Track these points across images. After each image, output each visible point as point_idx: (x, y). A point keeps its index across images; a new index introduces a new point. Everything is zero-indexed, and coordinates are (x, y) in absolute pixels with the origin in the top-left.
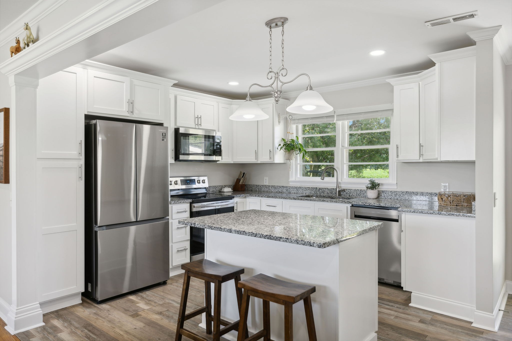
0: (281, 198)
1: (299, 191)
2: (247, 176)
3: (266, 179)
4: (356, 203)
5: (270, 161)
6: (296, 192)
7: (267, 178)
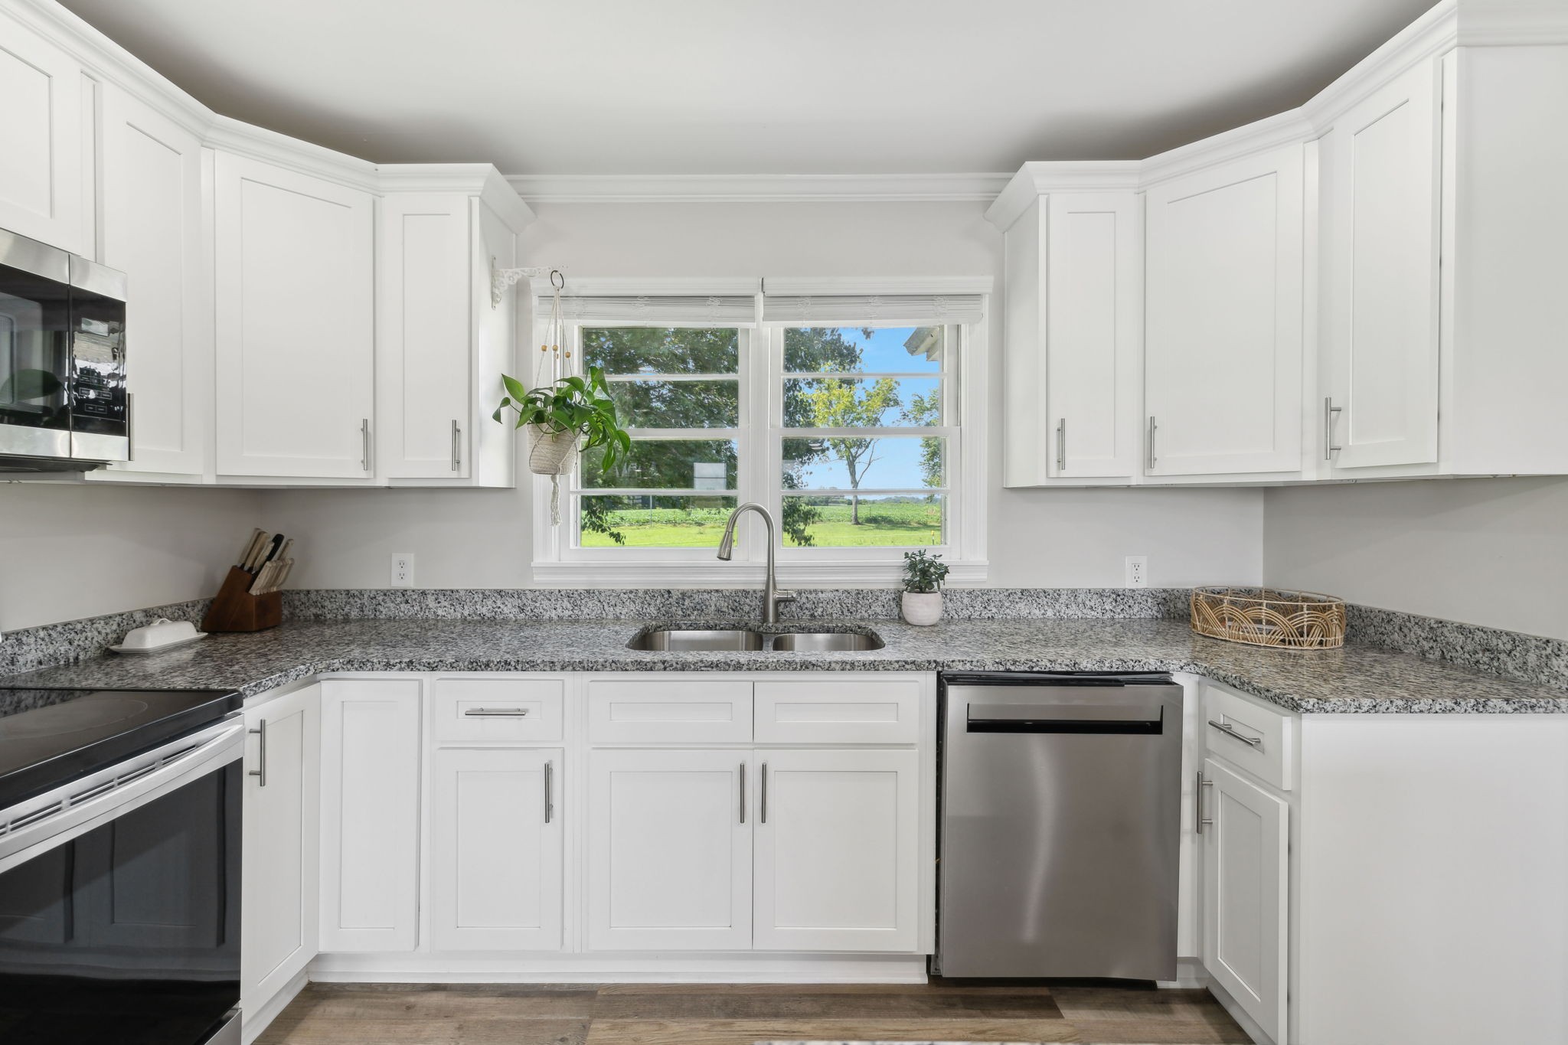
0: (558, 667)
1: (586, 611)
2: (291, 553)
3: (402, 564)
4: (968, 667)
5: (454, 474)
6: (567, 613)
7: (410, 558)
